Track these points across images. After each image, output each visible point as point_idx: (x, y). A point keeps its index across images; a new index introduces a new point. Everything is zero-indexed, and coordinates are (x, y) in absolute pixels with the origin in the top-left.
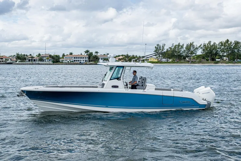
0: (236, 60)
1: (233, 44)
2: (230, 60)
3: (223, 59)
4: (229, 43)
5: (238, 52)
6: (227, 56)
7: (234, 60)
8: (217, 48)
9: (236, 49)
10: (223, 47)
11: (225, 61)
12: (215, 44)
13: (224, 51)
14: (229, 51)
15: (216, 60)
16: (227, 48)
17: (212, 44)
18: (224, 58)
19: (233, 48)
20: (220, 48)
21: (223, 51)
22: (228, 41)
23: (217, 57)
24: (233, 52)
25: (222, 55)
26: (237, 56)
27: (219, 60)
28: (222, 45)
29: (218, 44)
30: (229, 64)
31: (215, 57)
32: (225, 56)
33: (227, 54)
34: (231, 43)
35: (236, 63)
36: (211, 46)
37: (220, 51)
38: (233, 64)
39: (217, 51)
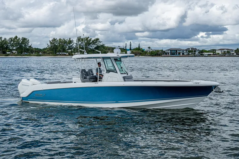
0: (23, 53)
1: (21, 40)
2: (18, 53)
3: (12, 52)
4: (18, 39)
5: (25, 46)
6: (16, 50)
7: (22, 53)
8: (7, 42)
9: (24, 44)
10: (12, 42)
11: (14, 54)
12: (6, 40)
13: (14, 46)
14: (17, 45)
15: (6, 53)
16: (16, 43)
17: (3, 39)
18: (14, 51)
19: (21, 43)
20: (10, 43)
21: (12, 46)
22: (16, 37)
23: (7, 50)
24: (21, 46)
25: (12, 49)
26: (24, 50)
27: (9, 53)
28: (12, 41)
29: (8, 39)
30: (18, 56)
31: (6, 50)
32: (14, 50)
33: (16, 48)
34: (19, 39)
35: (23, 55)
36: (2, 41)
37: (10, 45)
38: (21, 57)
39: (8, 45)
